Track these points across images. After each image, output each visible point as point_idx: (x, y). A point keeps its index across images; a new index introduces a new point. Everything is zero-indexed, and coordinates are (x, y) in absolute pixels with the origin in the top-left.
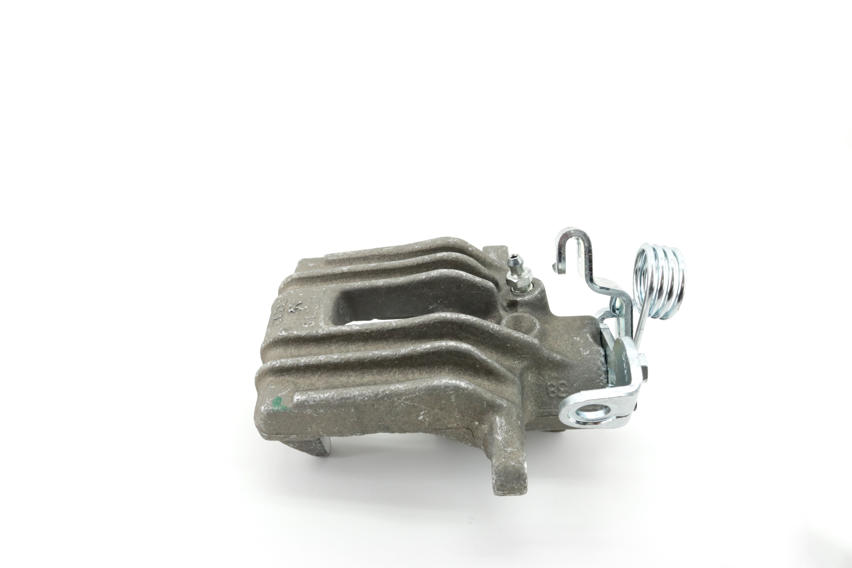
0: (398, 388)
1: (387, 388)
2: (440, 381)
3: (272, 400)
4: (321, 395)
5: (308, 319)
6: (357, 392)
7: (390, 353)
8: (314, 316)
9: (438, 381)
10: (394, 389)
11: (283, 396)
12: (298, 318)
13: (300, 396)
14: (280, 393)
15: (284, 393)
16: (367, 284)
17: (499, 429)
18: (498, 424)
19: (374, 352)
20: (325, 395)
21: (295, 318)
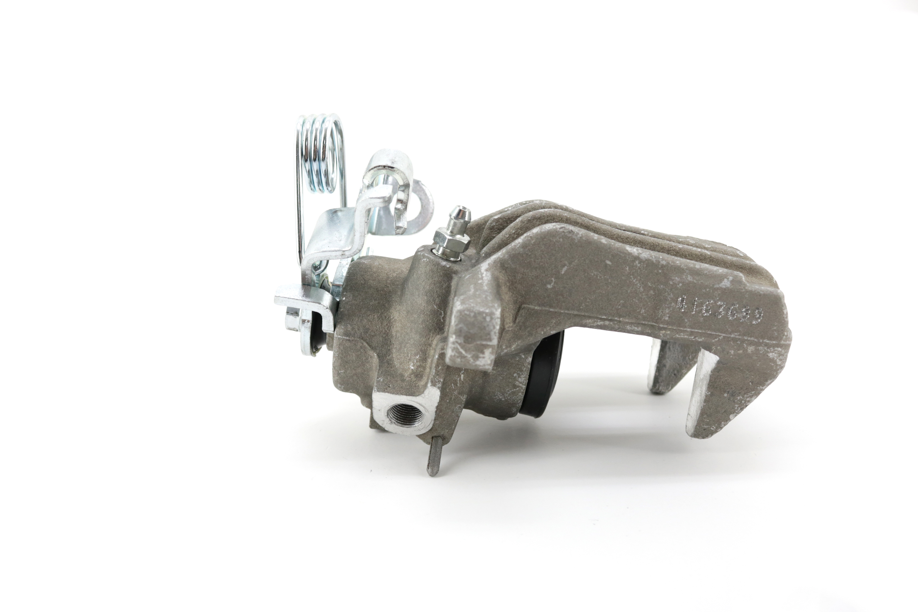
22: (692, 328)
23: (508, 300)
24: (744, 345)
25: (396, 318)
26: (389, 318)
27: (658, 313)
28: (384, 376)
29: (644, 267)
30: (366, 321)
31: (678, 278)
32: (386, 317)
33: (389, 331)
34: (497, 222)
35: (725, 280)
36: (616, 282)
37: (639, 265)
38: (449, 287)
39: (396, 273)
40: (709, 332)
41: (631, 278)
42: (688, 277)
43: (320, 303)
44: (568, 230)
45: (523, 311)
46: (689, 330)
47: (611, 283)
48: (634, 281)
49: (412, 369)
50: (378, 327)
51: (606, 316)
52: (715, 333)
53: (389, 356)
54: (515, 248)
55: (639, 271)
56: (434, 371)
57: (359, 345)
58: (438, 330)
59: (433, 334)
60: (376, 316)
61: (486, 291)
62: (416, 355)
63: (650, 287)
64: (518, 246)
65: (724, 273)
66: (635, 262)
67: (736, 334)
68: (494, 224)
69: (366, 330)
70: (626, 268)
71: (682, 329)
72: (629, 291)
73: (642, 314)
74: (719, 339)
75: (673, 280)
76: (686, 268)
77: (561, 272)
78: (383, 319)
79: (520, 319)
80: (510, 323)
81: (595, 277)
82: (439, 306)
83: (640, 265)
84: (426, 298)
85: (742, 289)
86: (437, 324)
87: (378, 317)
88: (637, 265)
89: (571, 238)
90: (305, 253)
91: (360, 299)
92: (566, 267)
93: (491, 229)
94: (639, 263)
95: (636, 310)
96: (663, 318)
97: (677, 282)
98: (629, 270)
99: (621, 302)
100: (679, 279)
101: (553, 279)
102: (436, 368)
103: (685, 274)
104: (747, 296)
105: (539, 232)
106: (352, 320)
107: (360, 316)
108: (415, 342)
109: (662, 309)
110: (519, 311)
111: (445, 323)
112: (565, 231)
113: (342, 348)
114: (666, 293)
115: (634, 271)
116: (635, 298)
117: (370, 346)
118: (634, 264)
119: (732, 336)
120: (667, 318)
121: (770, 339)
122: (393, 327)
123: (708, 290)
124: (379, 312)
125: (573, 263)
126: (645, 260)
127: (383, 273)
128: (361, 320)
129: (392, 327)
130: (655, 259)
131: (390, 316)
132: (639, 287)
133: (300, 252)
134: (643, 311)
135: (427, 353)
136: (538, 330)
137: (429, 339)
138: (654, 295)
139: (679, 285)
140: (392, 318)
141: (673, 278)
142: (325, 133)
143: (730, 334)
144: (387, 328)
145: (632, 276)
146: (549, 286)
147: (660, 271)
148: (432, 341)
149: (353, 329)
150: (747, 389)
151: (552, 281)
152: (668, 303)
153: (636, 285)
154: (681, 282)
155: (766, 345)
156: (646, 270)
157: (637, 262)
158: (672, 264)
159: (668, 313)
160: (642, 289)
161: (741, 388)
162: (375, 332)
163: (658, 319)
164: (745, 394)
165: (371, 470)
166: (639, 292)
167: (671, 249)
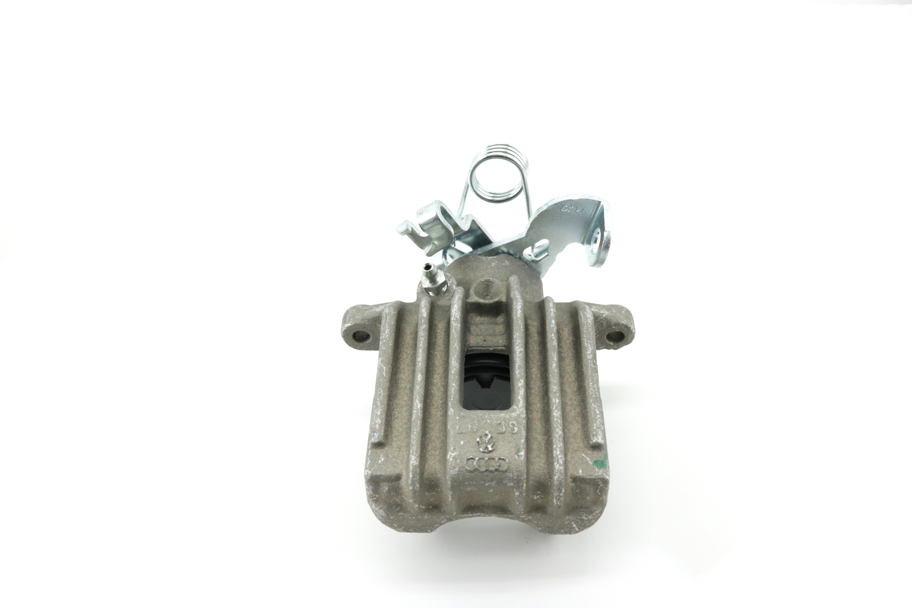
0: (592, 352)
1: (591, 361)
2: (588, 318)
3: (598, 469)
4: (598, 417)
5: (506, 428)
6: (595, 385)
7: (555, 354)
8: (502, 422)
9: (588, 320)
10: (592, 355)
11: (591, 460)
12: (502, 440)
13: (598, 436)
14: (589, 462)
15: (588, 459)
16: (456, 377)
17: (600, 311)
18: (596, 311)
19: (553, 367)
20: (597, 413)
21: (502, 443)
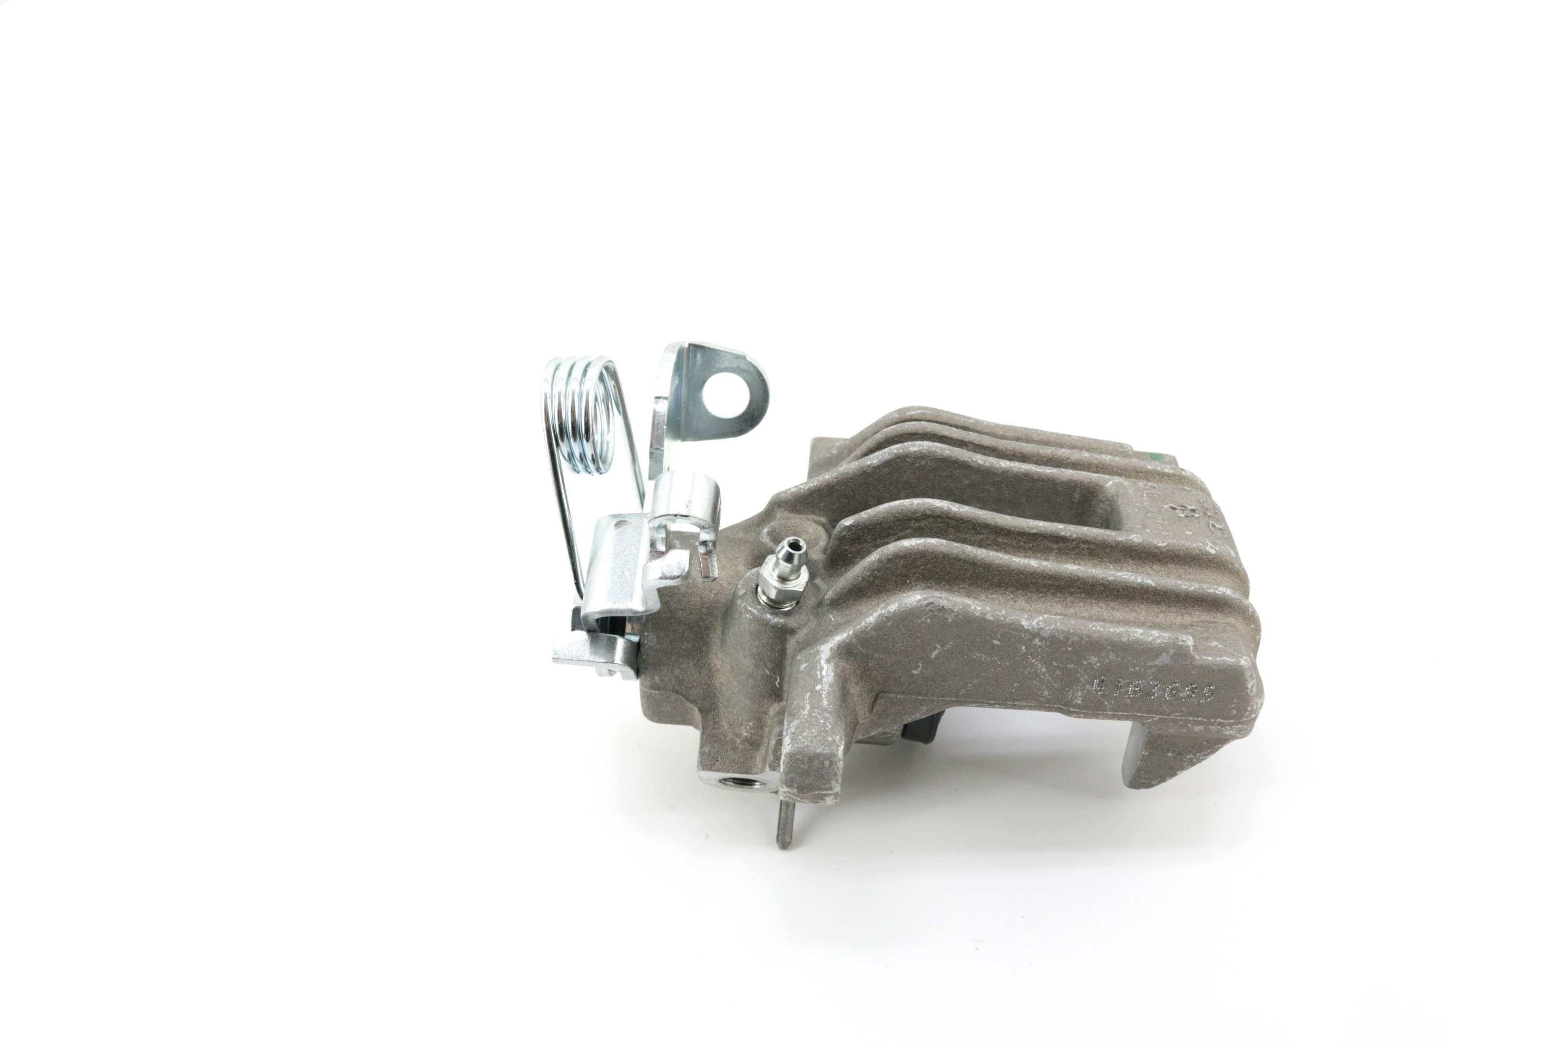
22: (1115, 711)
23: (859, 691)
24: (1189, 725)
25: (718, 666)
26: (708, 665)
27: (1067, 695)
28: (710, 743)
29: (1046, 645)
30: (678, 670)
31: (1095, 657)
32: (704, 665)
33: (711, 681)
34: (848, 531)
35: (1164, 654)
36: (1008, 664)
37: (1039, 644)
38: (783, 651)
39: (714, 592)
40: (1139, 714)
41: (1029, 658)
42: (1109, 655)
43: (613, 663)
44: (938, 608)
45: (882, 699)
46: (1110, 713)
47: (1000, 665)
48: (1033, 661)
49: (746, 736)
50: (695, 677)
51: (994, 701)
52: (1146, 715)
53: (714, 710)
54: (865, 630)
55: (1040, 650)
56: (772, 757)
57: (673, 699)
58: (774, 696)
59: (768, 701)
60: (691, 664)
61: (826, 710)
62: (748, 721)
63: (1055, 666)
64: (869, 628)
65: (1163, 645)
66: (1034, 641)
67: (1177, 714)
68: (845, 534)
69: (681, 682)
70: (1022, 647)
71: (1100, 712)
72: (1026, 673)
73: (1046, 696)
74: (1153, 720)
75: (1089, 660)
76: (1107, 643)
77: (931, 656)
78: (701, 668)
79: (878, 707)
80: (865, 714)
81: (978, 659)
82: (773, 671)
83: (1041, 643)
84: (753, 661)
85: (1188, 665)
86: (772, 690)
87: (694, 665)
88: (1037, 643)
89: (942, 618)
90: (587, 587)
91: (667, 642)
92: (937, 650)
93: (841, 540)
94: (1039, 641)
95: (1037, 693)
96: (1074, 701)
97: (1093, 662)
98: (1026, 650)
99: (1015, 685)
100: (1097, 658)
101: (920, 664)
102: (774, 754)
103: (1106, 651)
104: (1194, 673)
105: (897, 611)
106: (660, 671)
107: (670, 665)
108: (746, 707)
109: (1073, 691)
110: (876, 699)
111: (782, 689)
112: (934, 609)
113: (651, 699)
114: (1079, 674)
115: (1033, 650)
116: (1035, 680)
117: (688, 699)
118: (1032, 643)
119: (1172, 717)
120: (1079, 702)
121: (1225, 718)
122: (716, 677)
123: (1137, 669)
124: (695, 659)
125: (947, 646)
126: (1048, 637)
127: (695, 595)
128: (672, 669)
129: (714, 677)
130: (1063, 635)
131: (710, 662)
132: (1040, 668)
133: (577, 584)
134: (1046, 693)
135: (762, 721)
136: (903, 717)
137: (763, 706)
138: (1061, 675)
139: (1096, 664)
140: (712, 666)
141: (1088, 657)
142: (586, 401)
143: (1169, 715)
144: (709, 679)
145: (1029, 656)
146: (915, 672)
147: (1070, 649)
148: (767, 708)
149: (662, 681)
150: (1199, 748)
151: (919, 666)
152: (1080, 685)
153: (1036, 665)
154: (1099, 662)
155: (1220, 724)
156: (1049, 648)
157: (1037, 640)
158: (1087, 639)
159: (1081, 696)
160: (1044, 670)
161: (1192, 747)
162: (692, 684)
163: (1067, 701)
164: (1197, 752)
165: (707, 836)
166: (1040, 672)
167: (1097, 583)
